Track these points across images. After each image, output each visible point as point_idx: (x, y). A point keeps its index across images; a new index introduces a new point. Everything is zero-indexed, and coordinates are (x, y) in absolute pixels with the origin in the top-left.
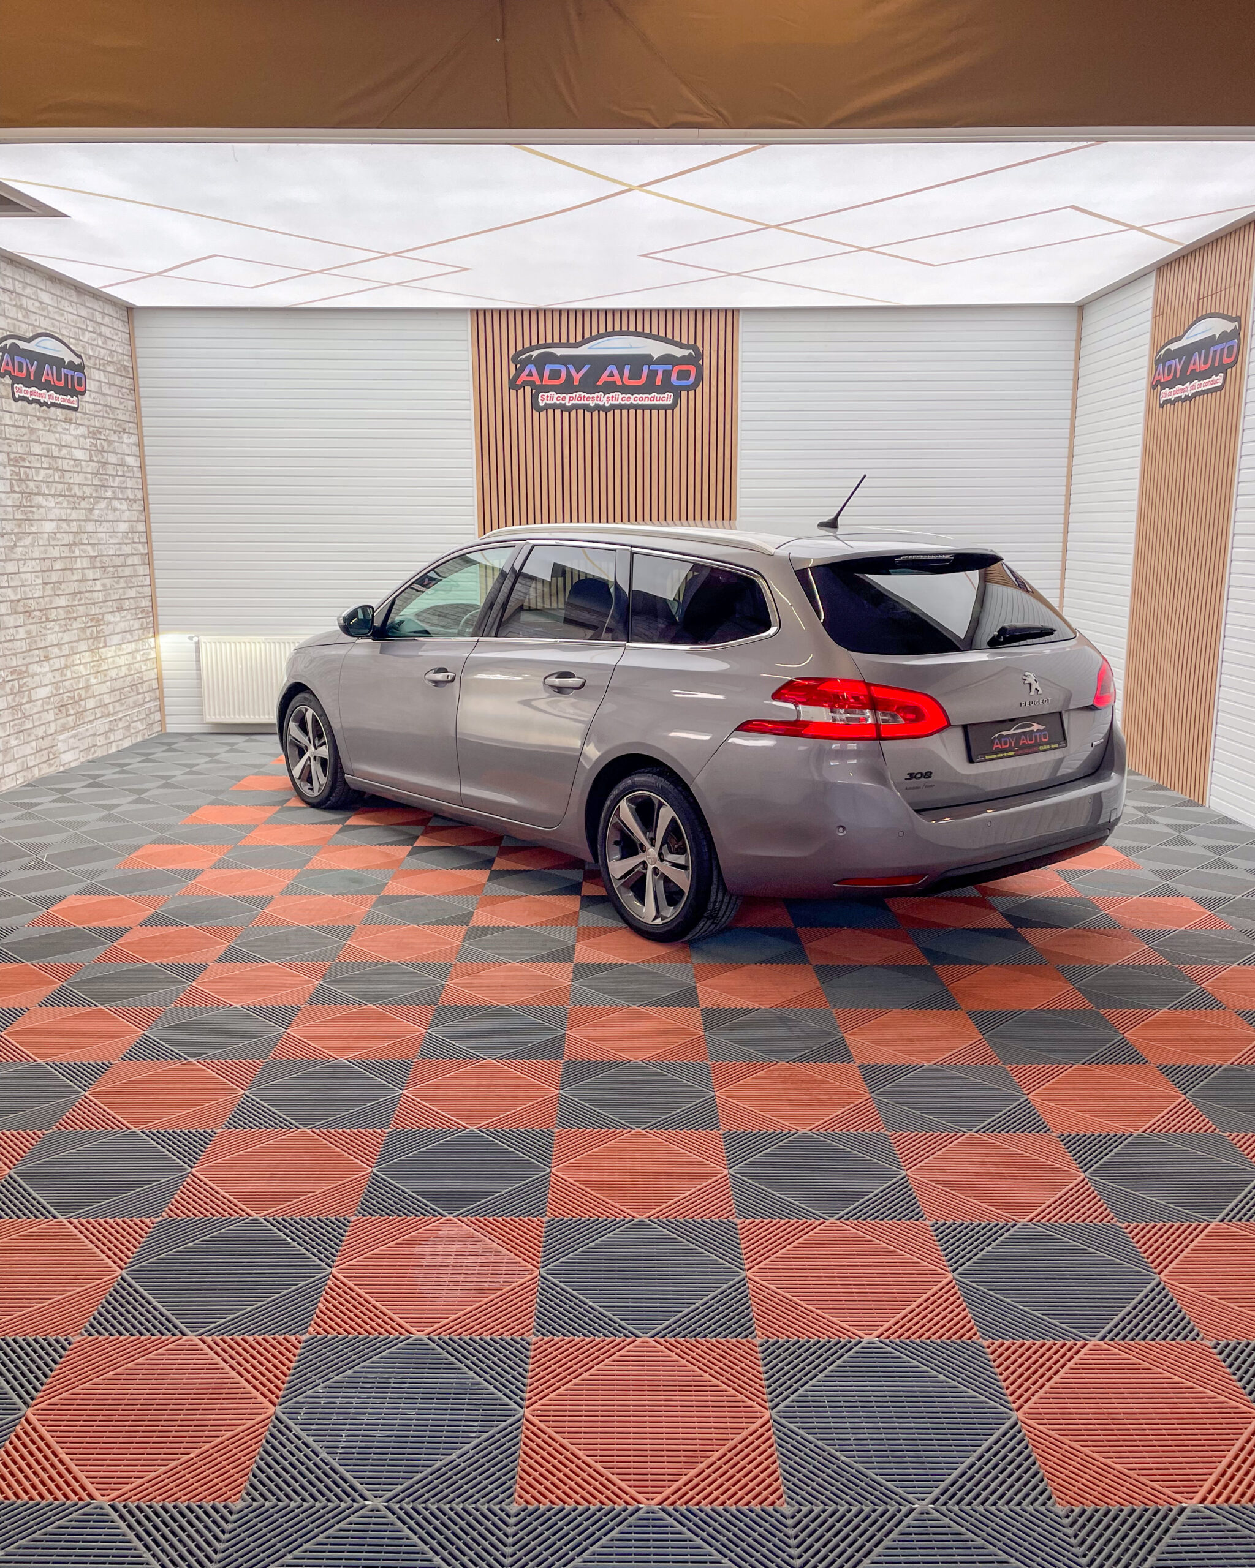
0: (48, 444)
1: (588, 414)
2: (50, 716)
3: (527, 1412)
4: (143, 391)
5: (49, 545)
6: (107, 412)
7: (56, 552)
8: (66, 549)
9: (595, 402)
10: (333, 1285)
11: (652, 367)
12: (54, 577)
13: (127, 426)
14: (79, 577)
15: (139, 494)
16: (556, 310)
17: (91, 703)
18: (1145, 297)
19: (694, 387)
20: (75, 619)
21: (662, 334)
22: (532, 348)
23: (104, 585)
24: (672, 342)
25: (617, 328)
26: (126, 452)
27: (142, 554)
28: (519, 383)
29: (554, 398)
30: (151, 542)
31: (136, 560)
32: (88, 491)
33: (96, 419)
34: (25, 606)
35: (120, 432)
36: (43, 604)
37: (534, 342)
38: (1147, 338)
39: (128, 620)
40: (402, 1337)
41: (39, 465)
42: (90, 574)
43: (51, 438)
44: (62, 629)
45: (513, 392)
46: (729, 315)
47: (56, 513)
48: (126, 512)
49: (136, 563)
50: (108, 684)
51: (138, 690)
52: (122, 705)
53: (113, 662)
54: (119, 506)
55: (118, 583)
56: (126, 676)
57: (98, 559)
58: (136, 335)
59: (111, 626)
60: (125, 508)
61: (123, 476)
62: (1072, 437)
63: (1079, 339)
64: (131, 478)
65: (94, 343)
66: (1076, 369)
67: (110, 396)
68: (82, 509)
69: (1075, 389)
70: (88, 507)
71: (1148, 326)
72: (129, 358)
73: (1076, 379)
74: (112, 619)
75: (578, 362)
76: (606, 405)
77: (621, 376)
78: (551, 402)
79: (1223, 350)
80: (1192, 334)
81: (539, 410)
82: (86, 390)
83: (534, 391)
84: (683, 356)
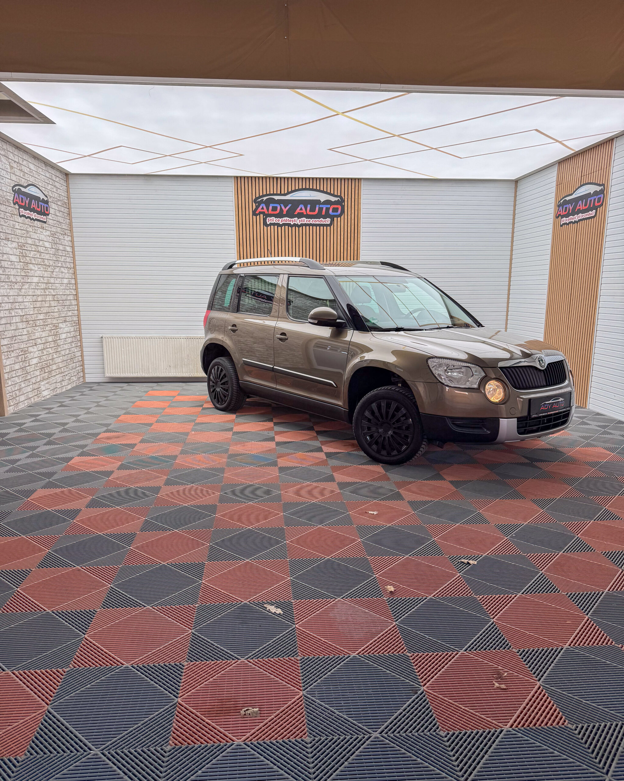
0: (34, 239)
1: (290, 228)
2: (38, 373)
3: (425, 688)
4: (73, 215)
5: (36, 289)
6: (58, 225)
7: (38, 292)
8: (43, 291)
9: (294, 222)
10: (299, 633)
11: (321, 206)
12: (38, 304)
13: (67, 231)
14: (48, 305)
15: (72, 266)
16: (275, 177)
17: (54, 367)
18: (553, 175)
19: (340, 216)
20: (47, 325)
21: (325, 190)
22: (264, 196)
23: (58, 309)
24: (330, 194)
25: (304, 187)
26: (67, 244)
27: (74, 295)
28: (257, 212)
29: (274, 220)
30: (78, 288)
31: (71, 297)
32: (51, 263)
33: (54, 228)
34: (26, 318)
35: (64, 234)
36: (34, 317)
37: (264, 193)
38: (553, 195)
39: (69, 327)
40: (346, 656)
41: (31, 249)
42: (53, 304)
43: (35, 236)
44: (42, 330)
45: (254, 217)
46: (357, 181)
47: (38, 273)
48: (67, 274)
49: (71, 299)
50: (61, 357)
51: (73, 361)
52: (67, 368)
53: (63, 347)
54: (64, 271)
55: (64, 308)
56: (68, 354)
57: (56, 296)
58: (70, 187)
59: (62, 329)
60: (66, 272)
61: (65, 256)
62: (512, 241)
63: (516, 196)
64: (68, 257)
65: (52, 190)
66: (515, 210)
67: (60, 217)
68: (49, 271)
69: (514, 219)
70: (51, 270)
71: (554, 189)
72: (67, 199)
73: (515, 214)
74: (62, 326)
75: (285, 203)
76: (299, 224)
77: (306, 210)
78: (273, 222)
79: (595, 199)
80: (578, 193)
81: (267, 226)
82: (49, 213)
83: (264, 217)
84: (335, 201)
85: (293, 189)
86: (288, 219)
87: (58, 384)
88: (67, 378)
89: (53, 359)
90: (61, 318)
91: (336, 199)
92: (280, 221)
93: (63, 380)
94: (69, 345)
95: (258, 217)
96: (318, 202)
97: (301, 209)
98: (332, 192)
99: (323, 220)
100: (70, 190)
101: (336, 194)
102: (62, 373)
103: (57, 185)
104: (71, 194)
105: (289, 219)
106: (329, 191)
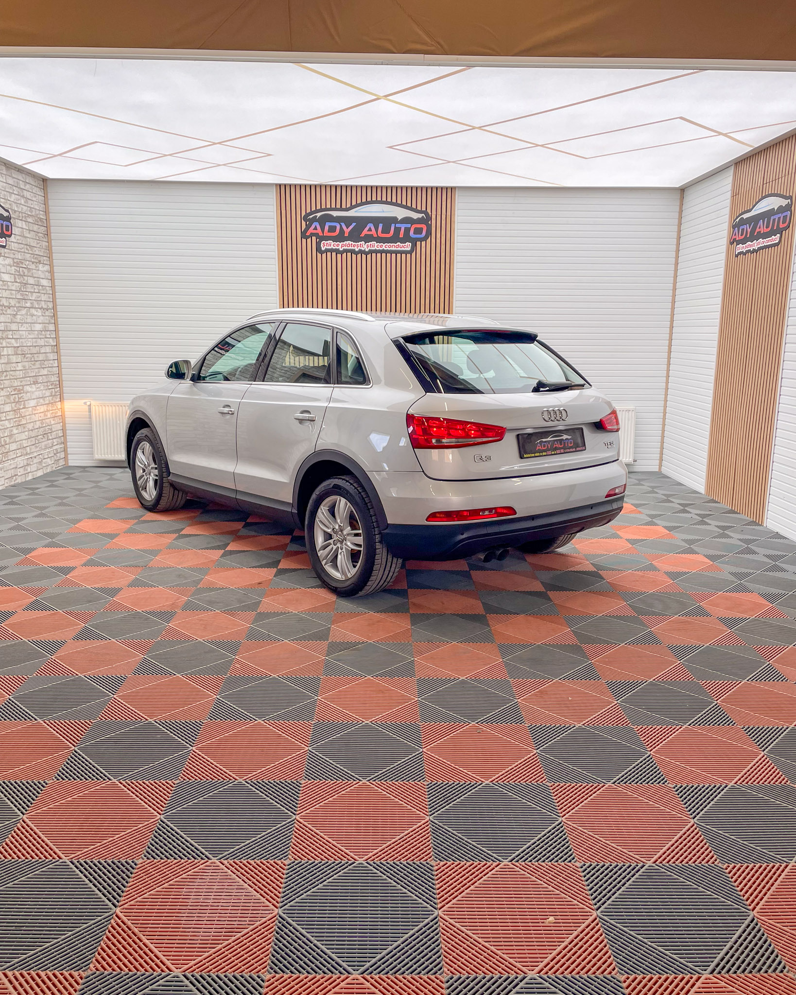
1: (354, 256)
4: (54, 236)
6: (27, 249)
9: (359, 248)
10: (115, 924)
11: (398, 225)
13: (42, 259)
14: (6, 361)
15: (51, 305)
16: (333, 185)
18: (727, 182)
19: (425, 239)
20: (2, 389)
21: (404, 203)
22: (317, 211)
23: (24, 367)
24: (411, 209)
25: (374, 199)
26: (41, 277)
27: (52, 346)
28: (308, 234)
29: (331, 244)
30: (59, 337)
31: (48, 349)
32: (13, 302)
33: (19, 254)
35: (37, 263)
37: (318, 208)
38: (727, 211)
39: (41, 390)
42: (14, 359)
45: (304, 241)
46: (449, 191)
48: (41, 317)
49: (48, 351)
50: (26, 433)
51: (48, 437)
52: (36, 447)
53: (30, 419)
54: (35, 313)
55: (34, 365)
56: (40, 428)
57: (20, 349)
58: (49, 198)
59: (28, 394)
60: (40, 314)
61: (39, 293)
62: (675, 276)
63: (681, 211)
64: (45, 294)
65: (19, 202)
66: (679, 231)
67: (29, 238)
68: (8, 314)
69: (678, 244)
70: (12, 313)
71: (728, 202)
72: (44, 213)
73: (679, 238)
74: (30, 389)
75: (348, 221)
76: (367, 250)
77: (377, 230)
78: (330, 247)
79: (779, 218)
80: (758, 208)
81: (322, 252)
82: (12, 234)
83: (318, 240)
84: (418, 218)
85: (359, 201)
86: (350, 242)
87: (19, 470)
88: (35, 461)
89: (11, 436)
90: (29, 378)
91: (420, 216)
92: (340, 246)
93: (28, 465)
94: (42, 415)
95: (309, 241)
96: (394, 220)
97: (370, 230)
98: (414, 206)
99: (401, 245)
100: (49, 201)
101: (419, 208)
102: (27, 454)
103: (27, 194)
104: (50, 207)
105: (353, 243)
106: (409, 204)
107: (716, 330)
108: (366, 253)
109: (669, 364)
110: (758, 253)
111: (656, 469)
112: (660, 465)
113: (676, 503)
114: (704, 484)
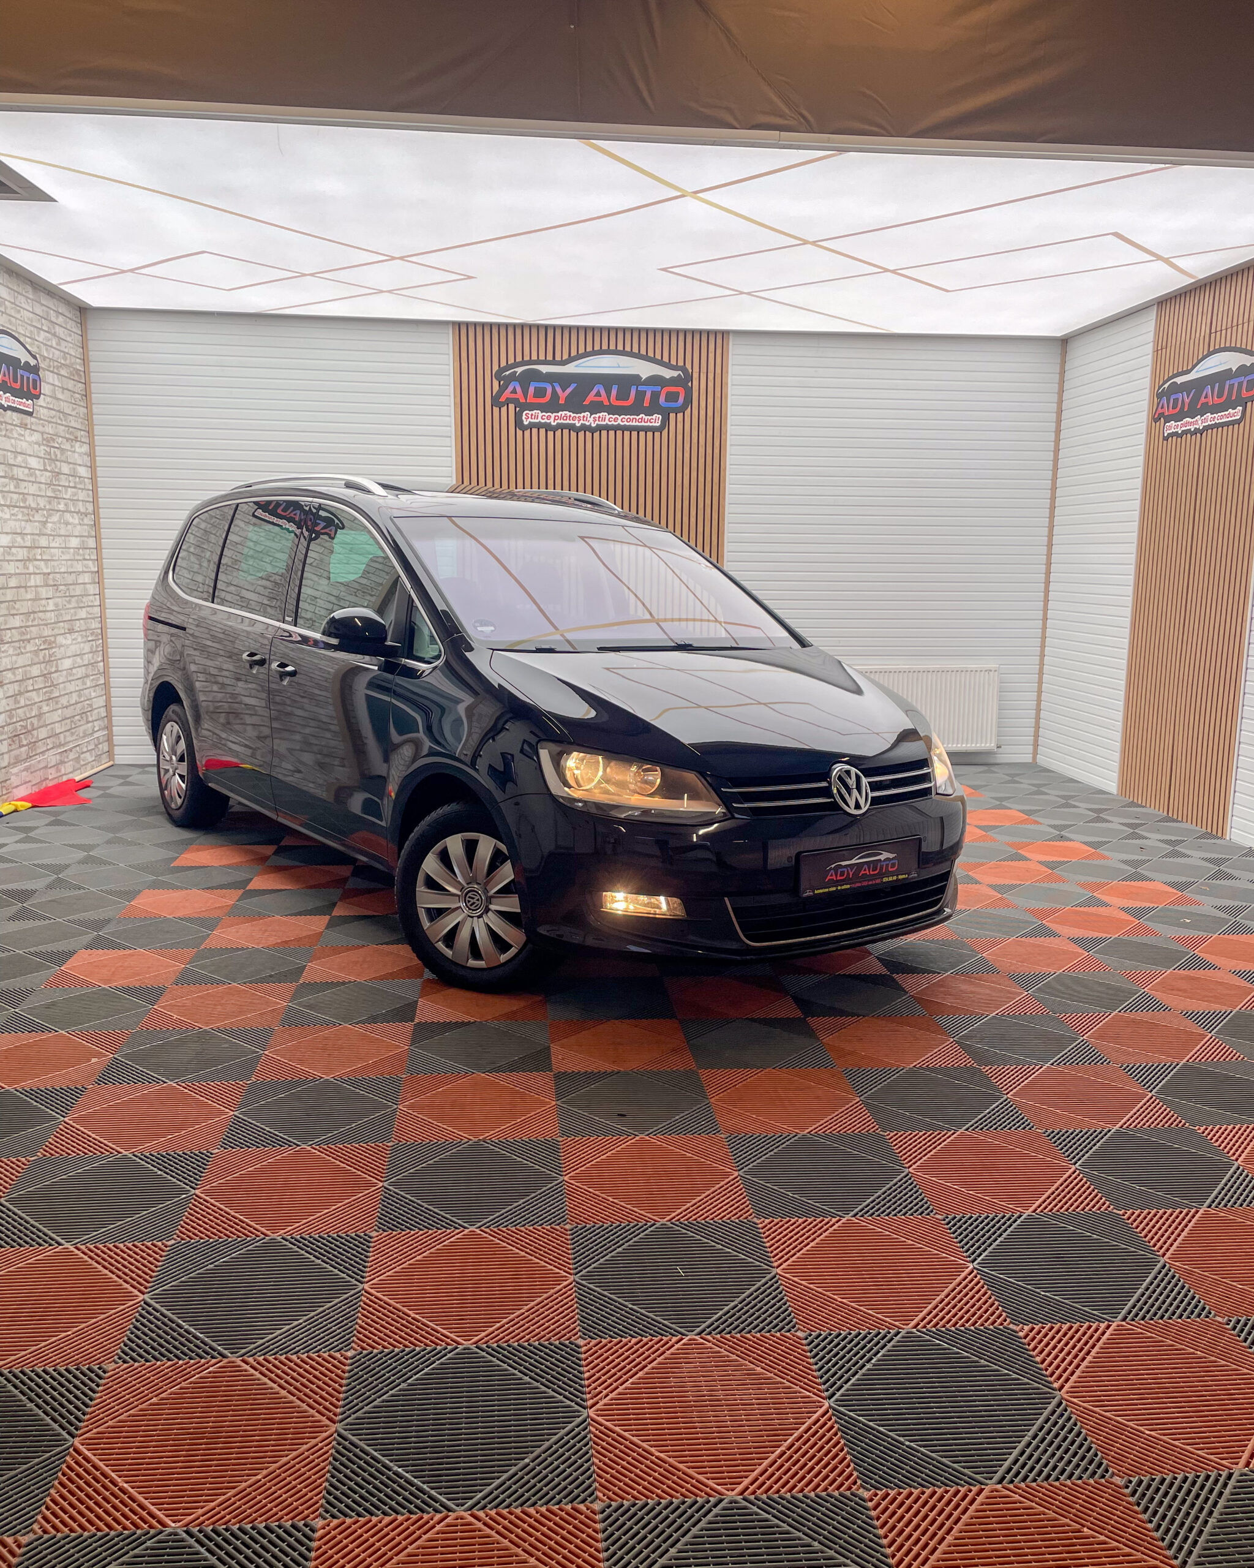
0: (5, 450)
1: (573, 434)
2: (4, 747)
4: (95, 398)
5: (4, 560)
6: (60, 418)
7: (10, 568)
8: (20, 564)
9: (582, 422)
10: (598, 1433)
11: (640, 388)
12: (9, 595)
13: (79, 434)
14: (33, 596)
15: (90, 508)
16: (542, 325)
17: (43, 733)
18: (1146, 329)
19: (682, 409)
20: (29, 641)
21: (651, 354)
22: (517, 365)
23: (56, 605)
24: (660, 363)
25: (605, 347)
26: (79, 462)
27: (92, 572)
28: (502, 399)
29: (538, 417)
30: (102, 559)
31: (87, 578)
32: (42, 502)
33: (50, 425)
35: (72, 440)
37: (519, 359)
38: (1148, 371)
39: (78, 643)
40: (713, 1500)
42: (44, 592)
43: (7, 444)
44: (16, 652)
45: (496, 410)
46: (719, 337)
47: (12, 525)
48: (78, 526)
49: (86, 581)
50: (60, 711)
51: (87, 718)
52: (72, 734)
53: (65, 688)
54: (71, 520)
55: (69, 602)
56: (77, 703)
57: (51, 576)
58: (89, 338)
59: (62, 649)
60: (77, 521)
61: (75, 487)
62: (1055, 468)
63: (1062, 372)
64: (82, 489)
65: (49, 343)
66: (1060, 402)
67: (63, 401)
68: (35, 521)
69: (1059, 422)
70: (41, 519)
71: (1148, 360)
72: (82, 362)
73: (1060, 412)
74: (64, 642)
75: (564, 380)
76: (593, 426)
77: (608, 395)
78: (536, 421)
79: (1240, 384)
80: (1204, 367)
81: (524, 428)
82: (40, 393)
83: (518, 409)
84: (672, 377)
85: (582, 351)
86: (568, 414)
87: (50, 771)
88: (72, 756)
89: (40, 716)
90: (62, 624)
91: (675, 374)
92: (553, 419)
93: (62, 762)
94: (79, 682)
95: (504, 409)
96: (635, 379)
97: (598, 394)
98: (666, 359)
99: (646, 418)
100: (90, 342)
101: (673, 362)
102: (60, 745)
103: (60, 331)
104: (91, 353)
105: (573, 415)
106: (658, 357)
107: (1133, 548)
108: (592, 431)
109: (1046, 600)
110: (1204, 434)
111: (1028, 759)
112: (1035, 753)
113: (1083, 807)
114: (1116, 780)
